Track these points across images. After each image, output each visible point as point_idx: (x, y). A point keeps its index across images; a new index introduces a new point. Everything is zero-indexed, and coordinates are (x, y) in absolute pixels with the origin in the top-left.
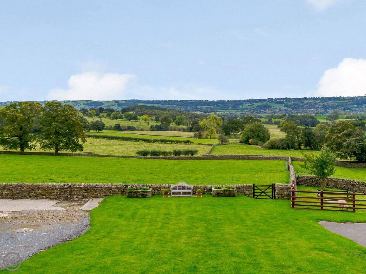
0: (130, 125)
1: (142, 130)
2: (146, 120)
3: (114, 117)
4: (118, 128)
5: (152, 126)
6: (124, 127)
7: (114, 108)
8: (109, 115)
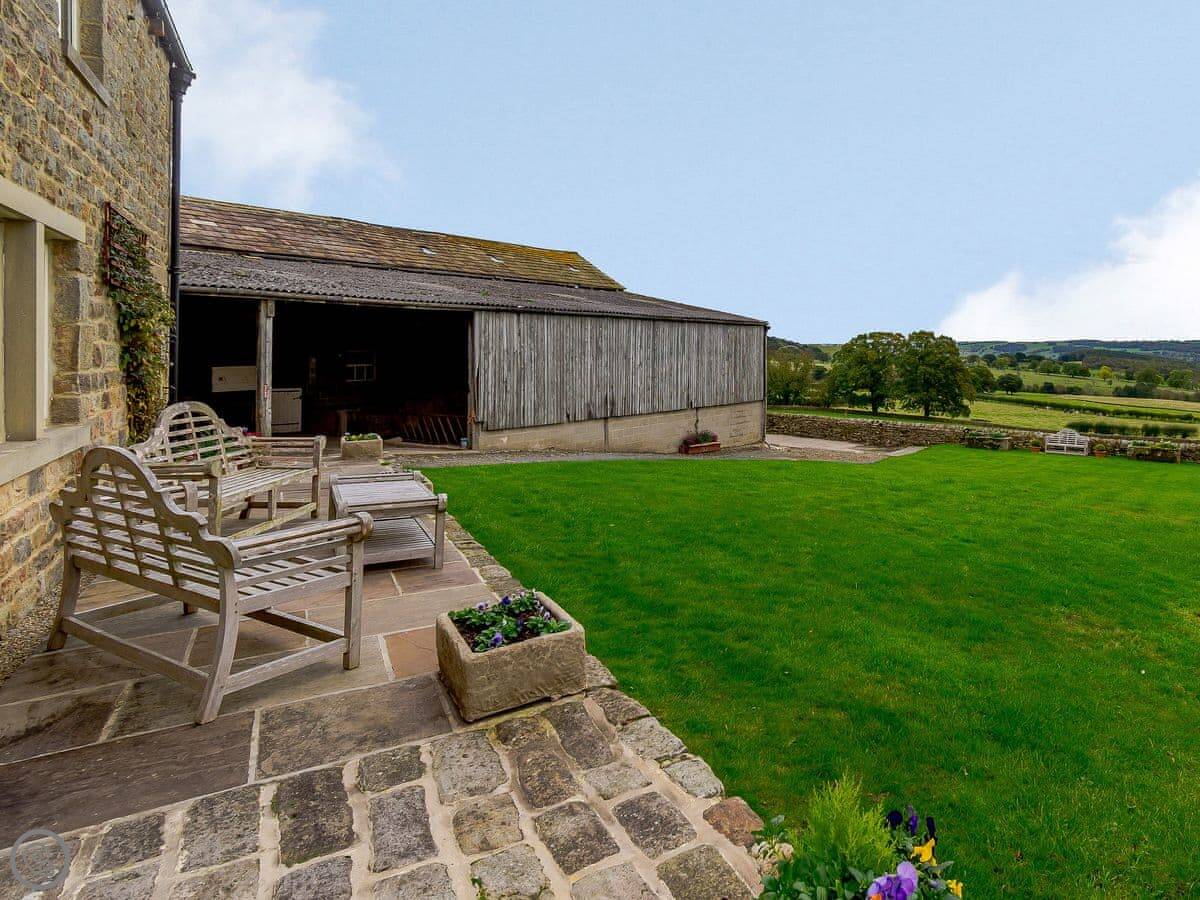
0: (1072, 386)
1: (1096, 394)
2: (1105, 377)
3: (1043, 371)
4: (1049, 389)
5: (1117, 389)
6: (1060, 387)
7: (1047, 355)
8: (1034, 367)
